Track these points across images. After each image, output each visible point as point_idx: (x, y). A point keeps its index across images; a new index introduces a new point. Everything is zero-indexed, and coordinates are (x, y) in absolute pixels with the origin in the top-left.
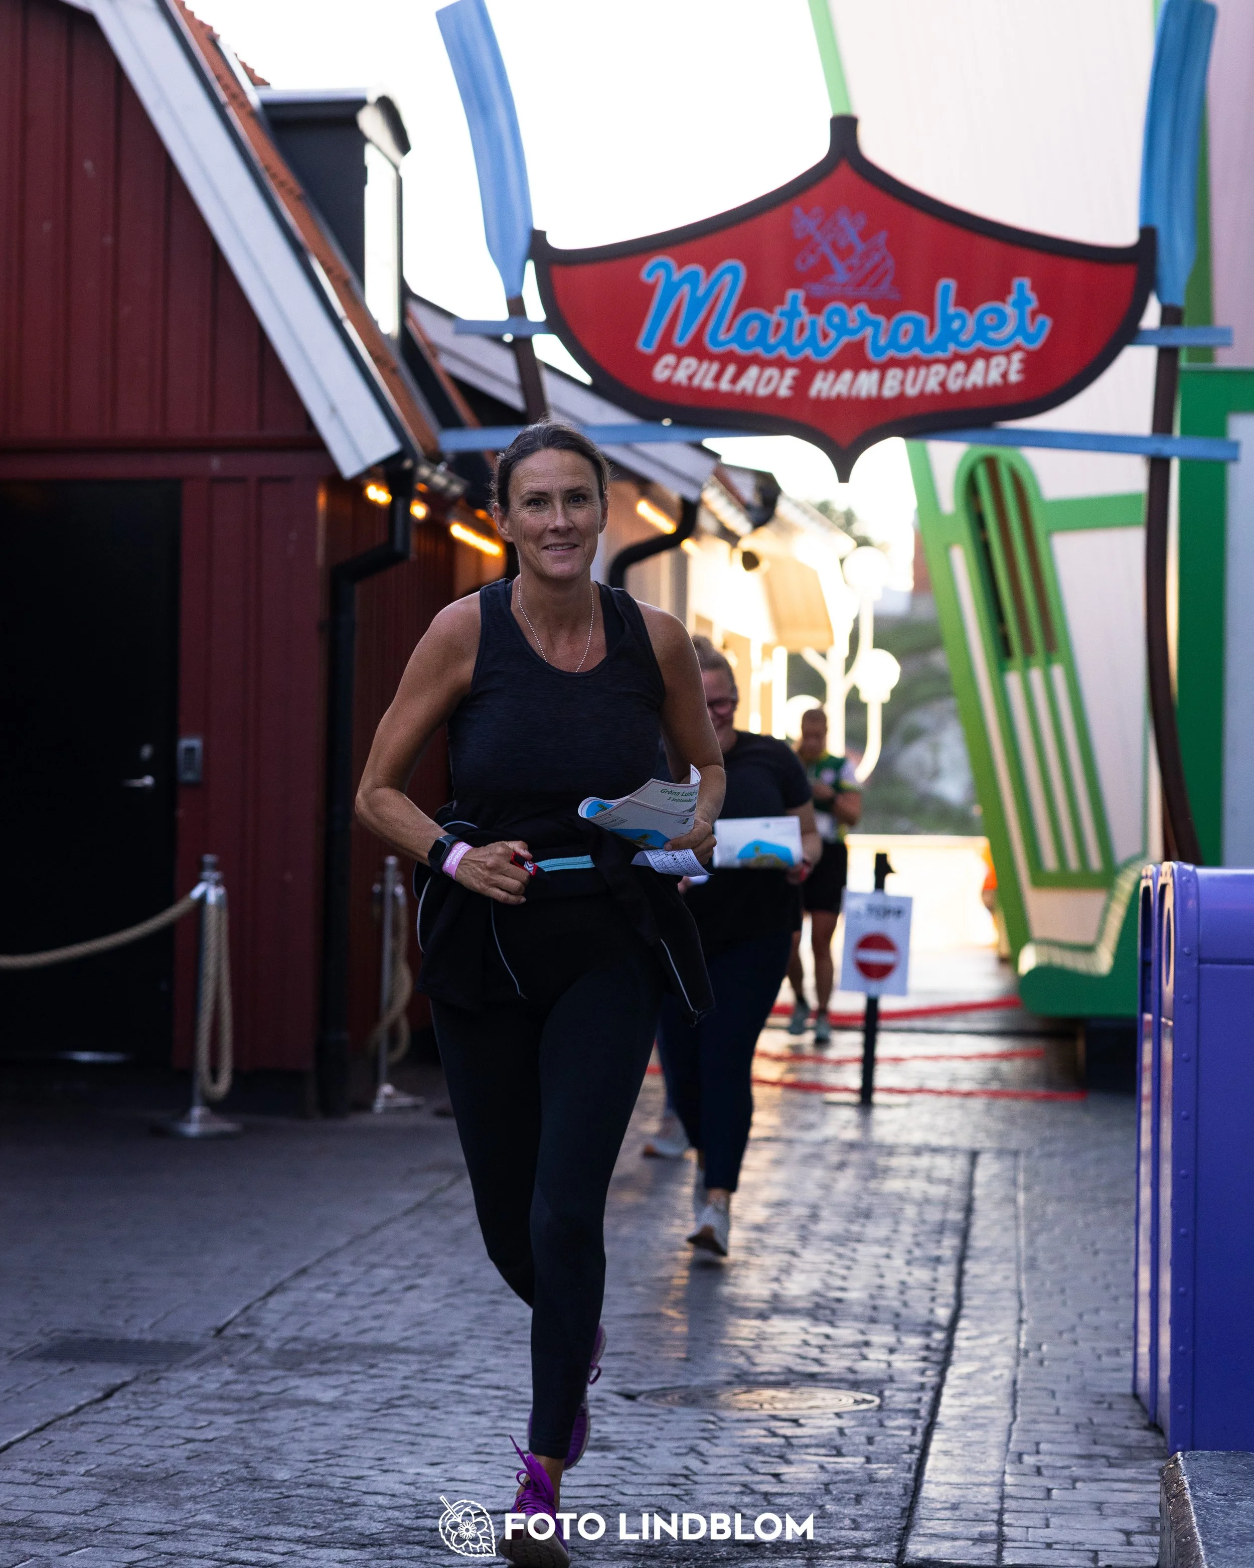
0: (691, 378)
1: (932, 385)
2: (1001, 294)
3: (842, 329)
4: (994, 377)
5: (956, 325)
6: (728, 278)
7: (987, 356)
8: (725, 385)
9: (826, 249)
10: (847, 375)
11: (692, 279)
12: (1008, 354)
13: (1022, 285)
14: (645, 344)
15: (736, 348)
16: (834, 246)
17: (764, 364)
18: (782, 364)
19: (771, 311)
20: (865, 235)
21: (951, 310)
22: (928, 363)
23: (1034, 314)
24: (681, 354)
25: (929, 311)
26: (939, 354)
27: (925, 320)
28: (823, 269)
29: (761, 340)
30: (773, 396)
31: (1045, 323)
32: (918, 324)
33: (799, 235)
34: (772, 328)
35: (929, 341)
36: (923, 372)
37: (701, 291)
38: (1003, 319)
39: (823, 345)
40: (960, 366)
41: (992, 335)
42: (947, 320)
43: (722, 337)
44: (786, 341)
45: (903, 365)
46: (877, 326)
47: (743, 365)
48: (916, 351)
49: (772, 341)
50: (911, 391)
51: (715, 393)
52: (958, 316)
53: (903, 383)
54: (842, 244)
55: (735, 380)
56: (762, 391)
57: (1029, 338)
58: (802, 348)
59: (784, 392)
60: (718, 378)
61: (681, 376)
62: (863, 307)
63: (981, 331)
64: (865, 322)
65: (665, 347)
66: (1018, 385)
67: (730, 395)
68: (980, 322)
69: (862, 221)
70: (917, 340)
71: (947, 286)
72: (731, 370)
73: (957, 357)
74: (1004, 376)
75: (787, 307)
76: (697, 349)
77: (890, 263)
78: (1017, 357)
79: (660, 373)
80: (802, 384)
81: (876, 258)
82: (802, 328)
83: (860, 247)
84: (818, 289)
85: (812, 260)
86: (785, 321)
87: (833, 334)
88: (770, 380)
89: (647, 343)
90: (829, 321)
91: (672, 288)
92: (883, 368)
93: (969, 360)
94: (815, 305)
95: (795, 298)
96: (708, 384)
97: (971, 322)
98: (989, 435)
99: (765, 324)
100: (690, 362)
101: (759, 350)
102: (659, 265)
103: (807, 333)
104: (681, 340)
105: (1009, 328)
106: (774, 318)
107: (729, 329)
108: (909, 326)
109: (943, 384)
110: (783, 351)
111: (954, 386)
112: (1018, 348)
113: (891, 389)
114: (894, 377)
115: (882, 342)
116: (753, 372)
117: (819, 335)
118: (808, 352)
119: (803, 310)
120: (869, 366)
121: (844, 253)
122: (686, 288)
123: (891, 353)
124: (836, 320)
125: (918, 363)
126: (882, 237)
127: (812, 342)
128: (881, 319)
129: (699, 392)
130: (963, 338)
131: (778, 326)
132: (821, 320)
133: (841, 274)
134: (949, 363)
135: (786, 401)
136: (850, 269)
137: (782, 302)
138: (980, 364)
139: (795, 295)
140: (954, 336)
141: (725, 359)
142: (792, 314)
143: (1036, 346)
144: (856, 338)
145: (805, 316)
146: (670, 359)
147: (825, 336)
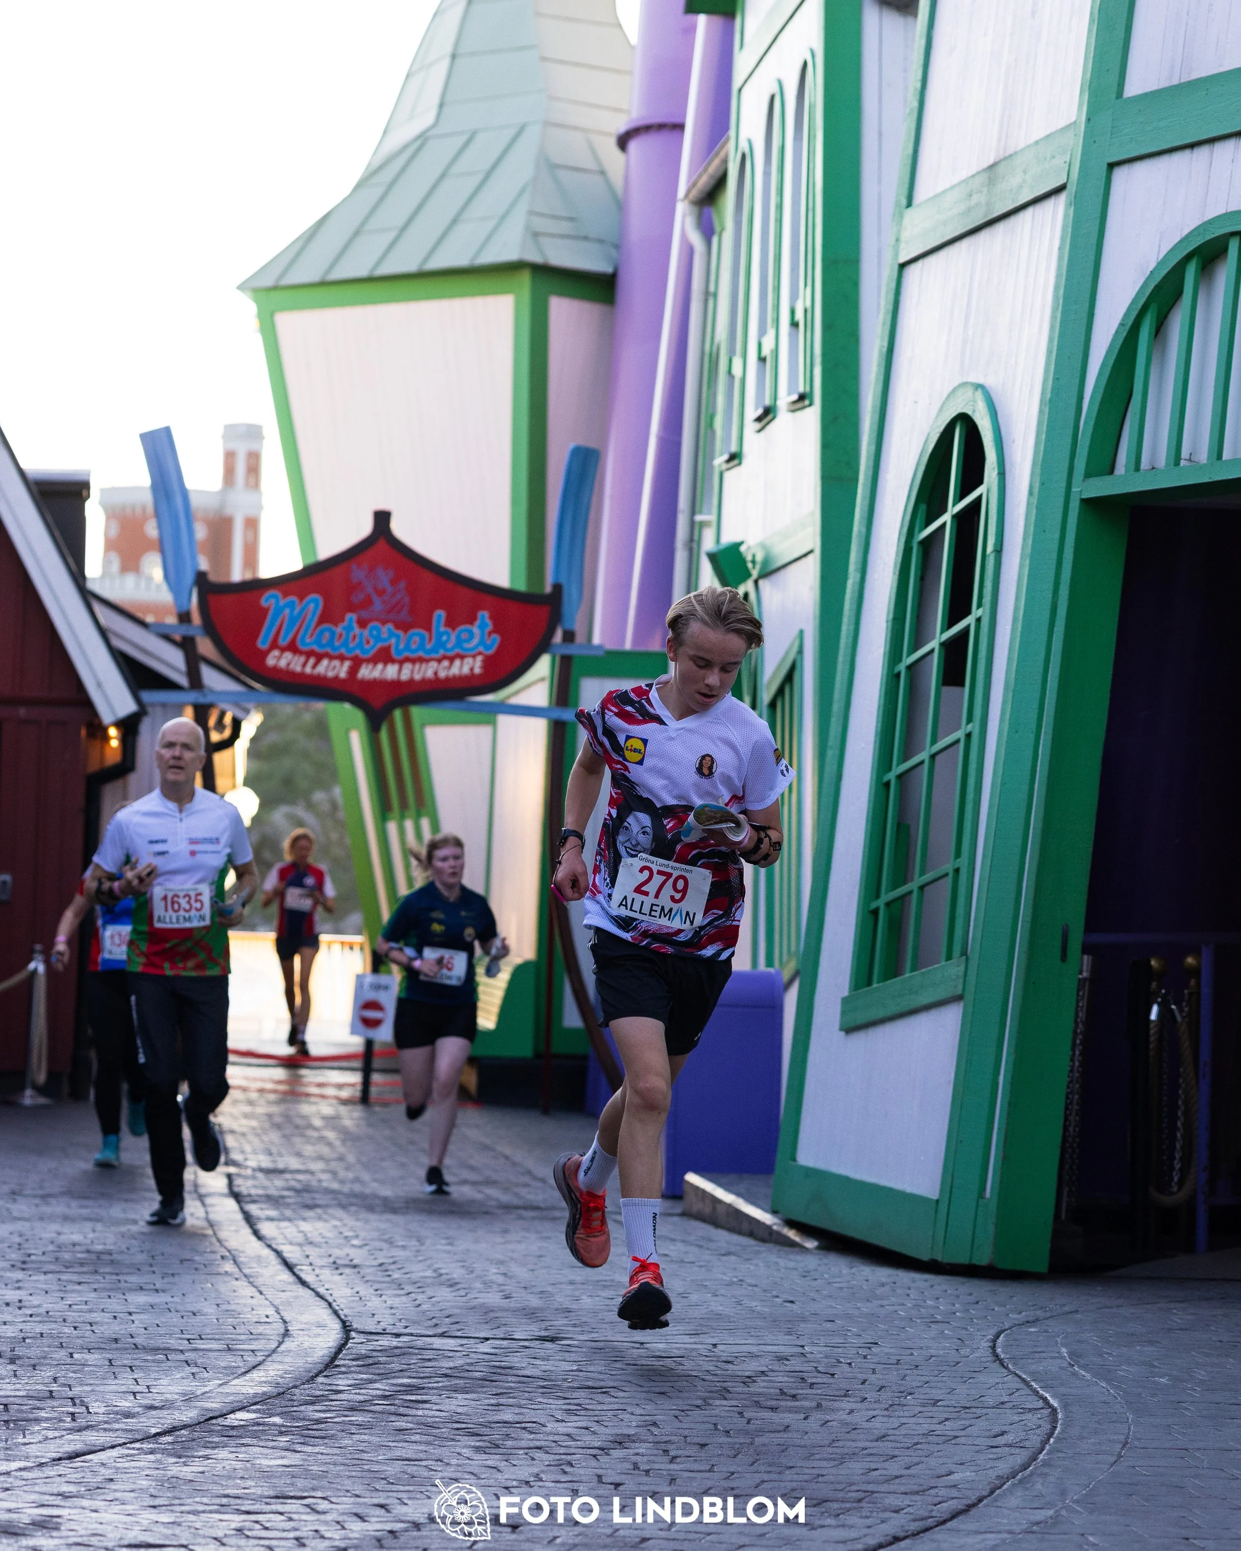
0: (288, 664)
1: (430, 674)
2: (471, 620)
3: (378, 639)
4: (466, 670)
5: (444, 638)
6: (312, 606)
7: (462, 657)
8: (308, 670)
9: (370, 590)
10: (380, 666)
11: (291, 606)
12: (474, 656)
13: (484, 616)
14: (262, 643)
15: (315, 648)
16: (375, 588)
17: (331, 658)
18: (342, 658)
19: (336, 625)
20: (393, 582)
21: (442, 629)
22: (427, 661)
23: (490, 633)
24: (283, 650)
25: (429, 628)
26: (434, 655)
27: (426, 634)
28: (367, 603)
29: (331, 642)
30: (336, 678)
31: (496, 639)
32: (422, 638)
33: (355, 581)
34: (337, 636)
35: (428, 647)
36: (424, 666)
37: (296, 612)
38: (471, 636)
39: (367, 647)
40: (446, 663)
41: (466, 645)
42: (440, 635)
43: (308, 640)
44: (345, 644)
45: (413, 661)
46: (398, 637)
47: (319, 658)
48: (421, 653)
49: (337, 644)
50: (417, 677)
51: (302, 675)
52: (446, 633)
53: (412, 672)
54: (380, 587)
55: (314, 666)
56: (331, 674)
57: (487, 648)
58: (354, 649)
59: (343, 675)
60: (304, 665)
61: (283, 663)
62: (390, 626)
63: (459, 641)
64: (392, 635)
65: (274, 645)
66: (480, 675)
67: (311, 677)
68: (458, 637)
69: (391, 573)
70: (421, 647)
71: (440, 615)
72: (312, 661)
73: (445, 657)
74: (472, 669)
75: (346, 624)
76: (292, 647)
77: (407, 600)
78: (479, 659)
79: (271, 661)
80: (353, 671)
81: (399, 596)
82: (354, 637)
83: (390, 589)
84: (364, 614)
85: (361, 597)
86: (344, 632)
87: (372, 642)
88: (334, 668)
89: (263, 643)
90: (371, 634)
91: (279, 610)
92: (401, 662)
93: (451, 660)
94: (362, 624)
95: (351, 619)
96: (298, 669)
97: (453, 637)
98: (462, 705)
99: (333, 634)
100: (288, 655)
101: (328, 650)
102: (271, 596)
103: (357, 640)
104: (283, 641)
105: (475, 641)
106: (339, 630)
107: (312, 636)
108: (417, 638)
109: (436, 673)
110: (343, 650)
111: (442, 674)
112: (480, 653)
113: (405, 675)
114: (407, 667)
115: (401, 647)
116: (325, 662)
117: (364, 641)
118: (358, 652)
119: (355, 625)
120: (393, 661)
121: (381, 593)
122: (287, 611)
123: (407, 654)
124: (375, 633)
125: (421, 660)
126: (402, 584)
127: (360, 645)
128: (400, 633)
129: (293, 674)
130: (449, 646)
131: (341, 635)
132: (366, 632)
133: (378, 605)
134: (439, 661)
135: (344, 681)
136: (384, 602)
137: (343, 620)
138: (457, 663)
139: (351, 617)
140: (443, 645)
141: (309, 654)
142: (349, 629)
143: (491, 652)
144: (385, 644)
145: (357, 630)
146: (276, 653)
147: (368, 642)
